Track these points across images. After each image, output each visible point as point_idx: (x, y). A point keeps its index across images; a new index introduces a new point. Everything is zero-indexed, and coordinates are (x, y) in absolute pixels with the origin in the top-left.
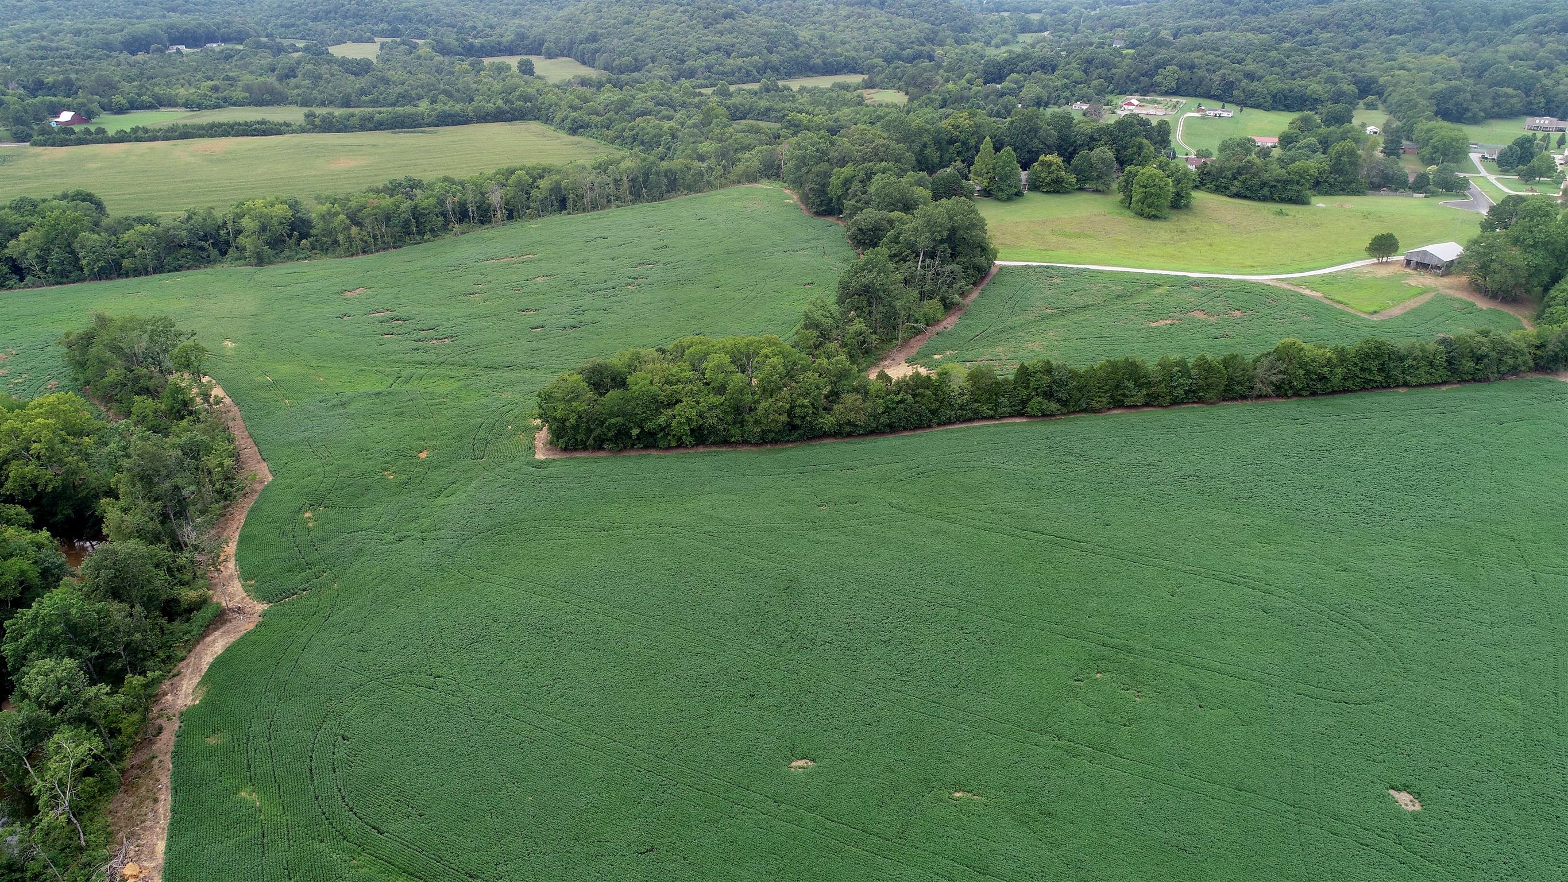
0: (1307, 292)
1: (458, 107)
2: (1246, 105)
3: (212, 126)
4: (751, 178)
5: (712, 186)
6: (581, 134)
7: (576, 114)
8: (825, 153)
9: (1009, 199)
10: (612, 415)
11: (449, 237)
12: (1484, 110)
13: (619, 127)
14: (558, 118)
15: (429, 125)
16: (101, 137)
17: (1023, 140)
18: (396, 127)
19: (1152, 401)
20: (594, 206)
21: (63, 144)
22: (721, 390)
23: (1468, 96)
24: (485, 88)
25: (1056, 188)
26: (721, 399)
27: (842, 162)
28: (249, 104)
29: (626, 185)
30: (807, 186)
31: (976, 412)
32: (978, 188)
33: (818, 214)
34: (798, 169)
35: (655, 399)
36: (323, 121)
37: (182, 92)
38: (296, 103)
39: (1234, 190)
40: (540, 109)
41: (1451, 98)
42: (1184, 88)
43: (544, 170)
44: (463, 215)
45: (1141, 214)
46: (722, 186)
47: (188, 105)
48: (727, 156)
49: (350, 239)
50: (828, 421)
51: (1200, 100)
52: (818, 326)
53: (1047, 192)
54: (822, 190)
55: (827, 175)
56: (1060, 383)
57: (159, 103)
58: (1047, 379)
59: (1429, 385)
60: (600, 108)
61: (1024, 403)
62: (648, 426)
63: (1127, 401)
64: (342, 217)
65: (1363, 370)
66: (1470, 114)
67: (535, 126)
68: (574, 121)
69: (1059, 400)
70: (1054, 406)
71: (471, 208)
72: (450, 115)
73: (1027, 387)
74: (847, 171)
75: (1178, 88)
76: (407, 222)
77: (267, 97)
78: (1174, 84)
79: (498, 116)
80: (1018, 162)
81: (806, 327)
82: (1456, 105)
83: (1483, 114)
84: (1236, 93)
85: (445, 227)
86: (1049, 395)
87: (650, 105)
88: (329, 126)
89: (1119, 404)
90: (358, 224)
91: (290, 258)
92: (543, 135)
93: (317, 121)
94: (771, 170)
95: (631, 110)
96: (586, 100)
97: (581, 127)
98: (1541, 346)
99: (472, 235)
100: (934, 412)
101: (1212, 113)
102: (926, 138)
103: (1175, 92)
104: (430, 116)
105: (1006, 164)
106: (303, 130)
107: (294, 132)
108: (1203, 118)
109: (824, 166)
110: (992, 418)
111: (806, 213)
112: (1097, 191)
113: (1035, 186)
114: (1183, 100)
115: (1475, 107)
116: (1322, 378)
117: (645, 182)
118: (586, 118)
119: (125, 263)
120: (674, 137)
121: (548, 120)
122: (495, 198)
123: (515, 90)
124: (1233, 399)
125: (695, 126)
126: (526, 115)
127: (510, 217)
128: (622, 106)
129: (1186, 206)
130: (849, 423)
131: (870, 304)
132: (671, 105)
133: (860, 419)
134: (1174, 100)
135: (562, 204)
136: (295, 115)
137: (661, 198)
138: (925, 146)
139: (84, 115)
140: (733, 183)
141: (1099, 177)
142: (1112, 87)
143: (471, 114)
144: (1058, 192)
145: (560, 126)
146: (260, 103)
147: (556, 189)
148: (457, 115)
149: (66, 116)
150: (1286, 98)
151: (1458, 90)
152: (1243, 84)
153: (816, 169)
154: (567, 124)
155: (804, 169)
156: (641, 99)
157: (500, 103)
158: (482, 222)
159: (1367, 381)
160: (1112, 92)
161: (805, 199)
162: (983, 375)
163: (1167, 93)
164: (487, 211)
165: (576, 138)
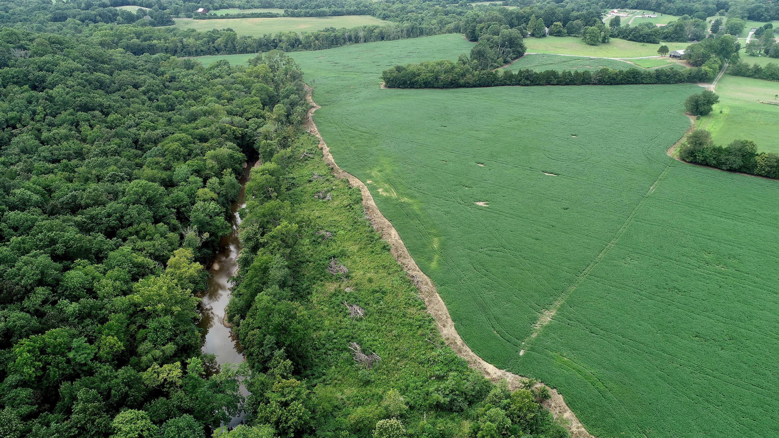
0: (629, 62)
1: (340, 9)
2: (665, 13)
3: (253, 14)
4: (450, 32)
5: (435, 34)
6: (387, 20)
7: (385, 12)
8: (475, 19)
9: (540, 37)
10: (403, 77)
11: (345, 46)
12: (770, 16)
13: (401, 16)
14: (377, 14)
15: (329, 16)
16: (215, 17)
17: (549, 17)
18: (317, 16)
19: (559, 83)
20: (394, 39)
21: (204, 19)
22: (433, 72)
23: (764, 10)
24: (349, 3)
25: (558, 34)
26: (432, 74)
27: (480, 22)
28: (261, 8)
29: (405, 32)
30: (468, 31)
31: (505, 83)
32: (530, 33)
33: (471, 41)
34: (466, 25)
35: (414, 73)
36: (291, 13)
37: (236, 3)
38: (278, 8)
39: (629, 38)
40: (371, 11)
41: (756, 10)
42: (640, 6)
43: (376, 27)
44: (350, 39)
45: (588, 44)
46: (439, 34)
47: (239, 7)
48: (442, 24)
49: (315, 45)
50: (462, 81)
51: (644, 11)
52: (463, 61)
53: (555, 36)
54: (473, 32)
55: (475, 27)
56: (531, 76)
57: (229, 7)
58: (527, 74)
59: (651, 84)
60: (394, 10)
61: (520, 81)
62: (413, 80)
63: (552, 83)
64: (313, 37)
65: (628, 77)
66: (763, 17)
67: (368, 17)
68: (384, 15)
69: (530, 81)
70: (529, 82)
71: (353, 37)
72: (337, 12)
73: (521, 76)
74: (482, 25)
75: (637, 6)
76: (333, 40)
77: (267, 5)
78: (635, 4)
79: (354, 13)
80: (545, 24)
81: (459, 61)
82: (758, 13)
83: (769, 17)
84: (662, 8)
85: (344, 43)
86: (527, 79)
87: (414, 9)
88: (293, 15)
89: (549, 84)
90: (317, 40)
91: (296, 51)
92: (372, 20)
93: (289, 13)
94: (457, 30)
95: (406, 11)
96: (389, 7)
97: (387, 17)
98: (690, 74)
99: (352, 46)
100: (493, 82)
101: (647, 16)
102: (513, 16)
103: (636, 8)
104: (329, 12)
105: (540, 24)
106: (284, 16)
107: (281, 17)
108: (643, 18)
109: (475, 23)
110: (510, 85)
111: (467, 41)
112: (575, 36)
113: (551, 34)
114: (638, 11)
115: (765, 14)
116: (614, 79)
117: (412, 31)
118: (389, 14)
119: (248, 49)
120: (422, 20)
121: (374, 15)
122: (361, 34)
123: (361, 3)
124: (586, 84)
125: (430, 15)
126: (365, 13)
127: (365, 41)
128: (403, 9)
129: (608, 42)
130: (468, 83)
131: (480, 57)
132: (422, 9)
133: (471, 82)
134: (634, 11)
135: (383, 39)
136: (282, 12)
137: (417, 36)
138: (512, 18)
139: (207, 10)
140: (443, 33)
141: (576, 31)
142: (608, 5)
143: (345, 12)
144: (560, 36)
145: (379, 17)
146: (265, 7)
147: (381, 33)
148: (339, 12)
149: (201, 10)
150: (683, 10)
151: (759, 7)
152: (665, 4)
153: (472, 24)
154: (382, 16)
155: (468, 25)
156: (410, 7)
157: (355, 8)
158: (356, 42)
159: (629, 81)
160: (608, 8)
161: (467, 36)
162: (508, 72)
163: (632, 8)
164: (357, 39)
165: (385, 21)
